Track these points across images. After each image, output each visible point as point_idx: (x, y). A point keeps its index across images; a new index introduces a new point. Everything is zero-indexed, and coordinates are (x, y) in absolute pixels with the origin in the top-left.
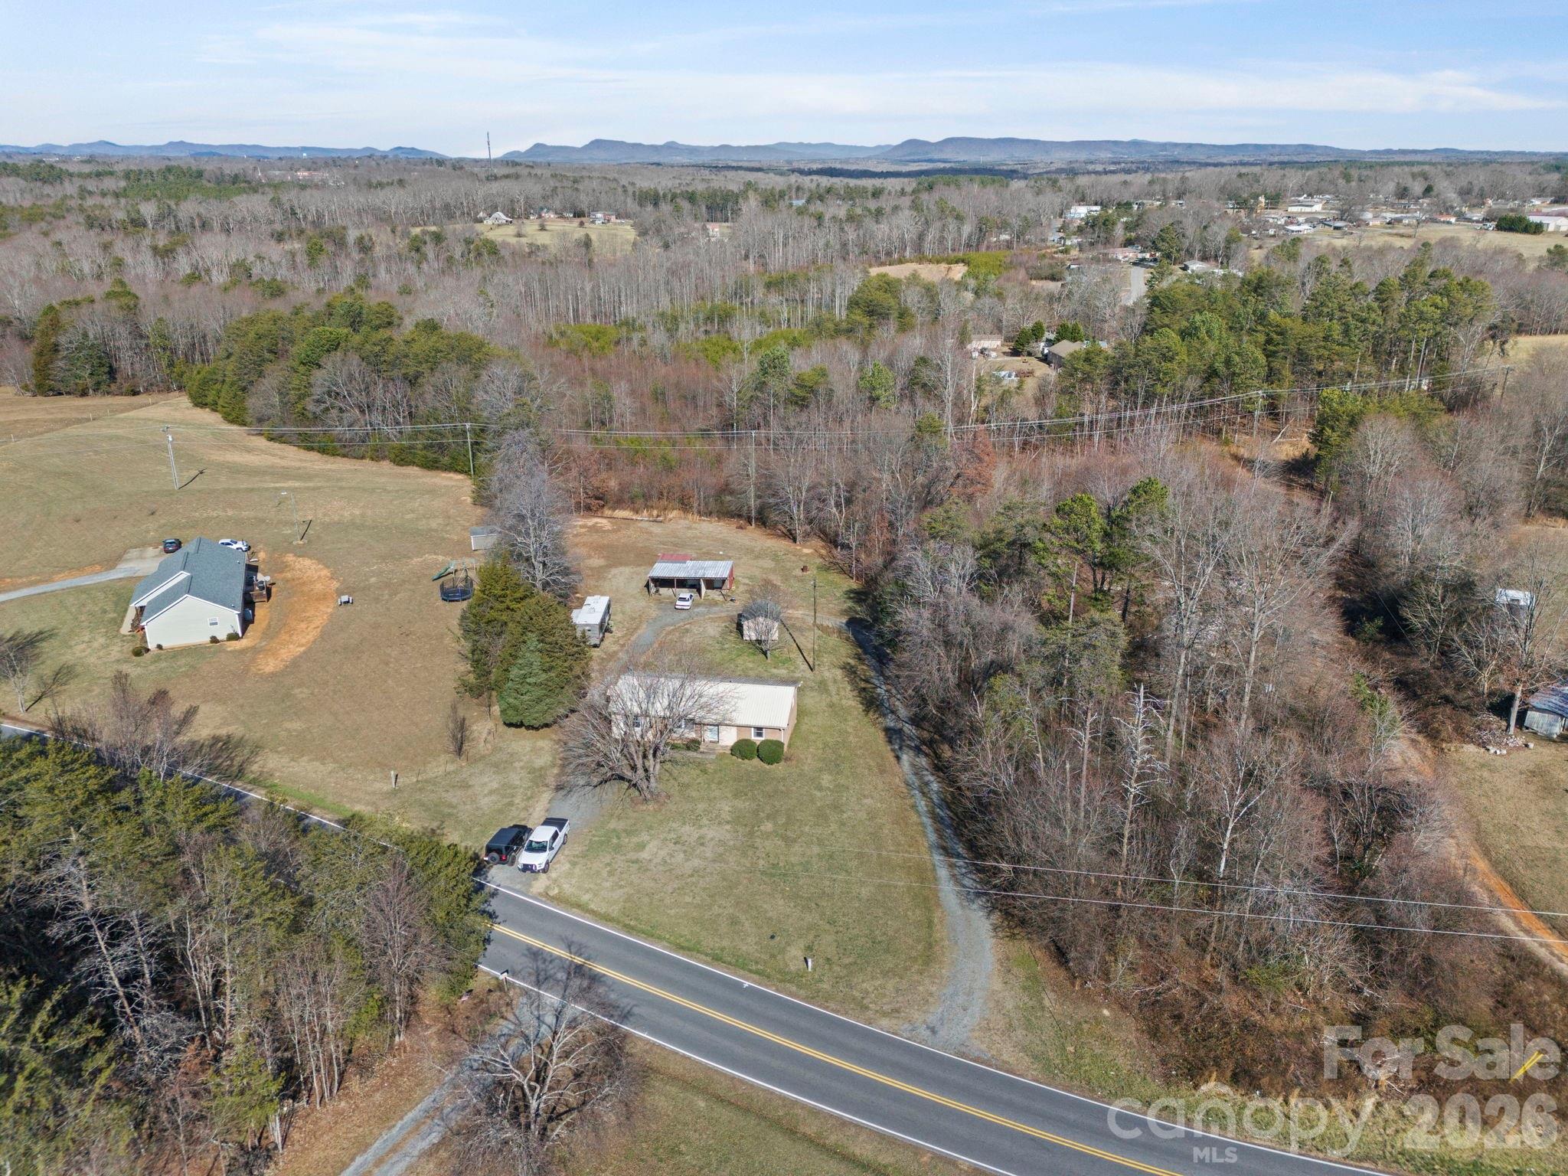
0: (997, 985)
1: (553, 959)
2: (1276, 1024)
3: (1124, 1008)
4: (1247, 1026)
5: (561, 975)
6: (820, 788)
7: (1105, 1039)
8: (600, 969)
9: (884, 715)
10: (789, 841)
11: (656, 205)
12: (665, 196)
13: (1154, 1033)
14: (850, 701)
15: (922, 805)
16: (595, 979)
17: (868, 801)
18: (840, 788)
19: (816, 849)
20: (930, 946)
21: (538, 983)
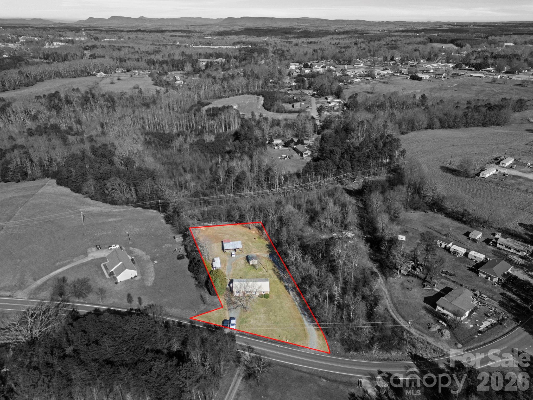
0: (318, 340)
1: (244, 346)
2: (360, 340)
3: (338, 341)
4: (356, 342)
5: (247, 349)
6: (278, 303)
7: (336, 347)
8: (253, 347)
9: (284, 282)
10: (276, 316)
11: (154, 64)
12: (157, 61)
13: (343, 345)
14: (277, 279)
15: (297, 303)
16: (253, 349)
17: (287, 305)
18: (282, 302)
19: (281, 317)
20: (305, 334)
21: (244, 351)
